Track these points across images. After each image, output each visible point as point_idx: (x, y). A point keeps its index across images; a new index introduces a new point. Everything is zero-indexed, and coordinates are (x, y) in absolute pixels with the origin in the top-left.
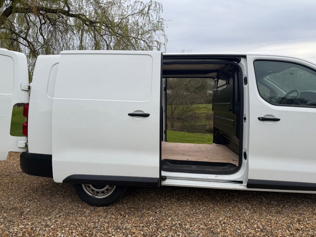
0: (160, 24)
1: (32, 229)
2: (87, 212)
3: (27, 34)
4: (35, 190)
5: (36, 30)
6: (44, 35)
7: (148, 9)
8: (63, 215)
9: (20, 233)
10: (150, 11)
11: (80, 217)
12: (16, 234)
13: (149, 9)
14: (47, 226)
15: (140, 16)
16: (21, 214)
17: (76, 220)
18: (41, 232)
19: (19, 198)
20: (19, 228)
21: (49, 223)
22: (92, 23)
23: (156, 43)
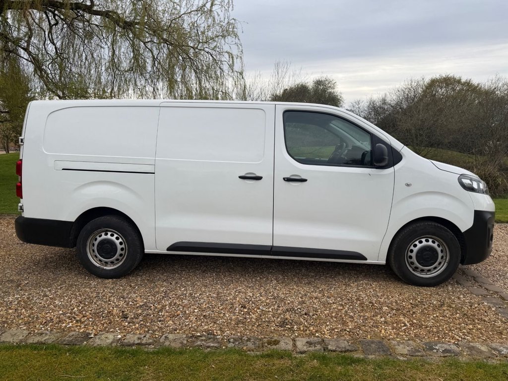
0: (230, 27)
1: (28, 298)
2: (93, 284)
3: (28, 42)
4: (37, 263)
5: (43, 36)
6: (55, 42)
7: (210, 6)
8: (65, 287)
9: (15, 301)
10: (214, 8)
11: (84, 288)
12: (11, 302)
13: (212, 5)
14: (46, 296)
15: (199, 15)
16: (18, 286)
17: (79, 291)
18: (38, 301)
19: (17, 271)
20: (14, 298)
21: (48, 293)
22: (128, 26)
23: (226, 55)
